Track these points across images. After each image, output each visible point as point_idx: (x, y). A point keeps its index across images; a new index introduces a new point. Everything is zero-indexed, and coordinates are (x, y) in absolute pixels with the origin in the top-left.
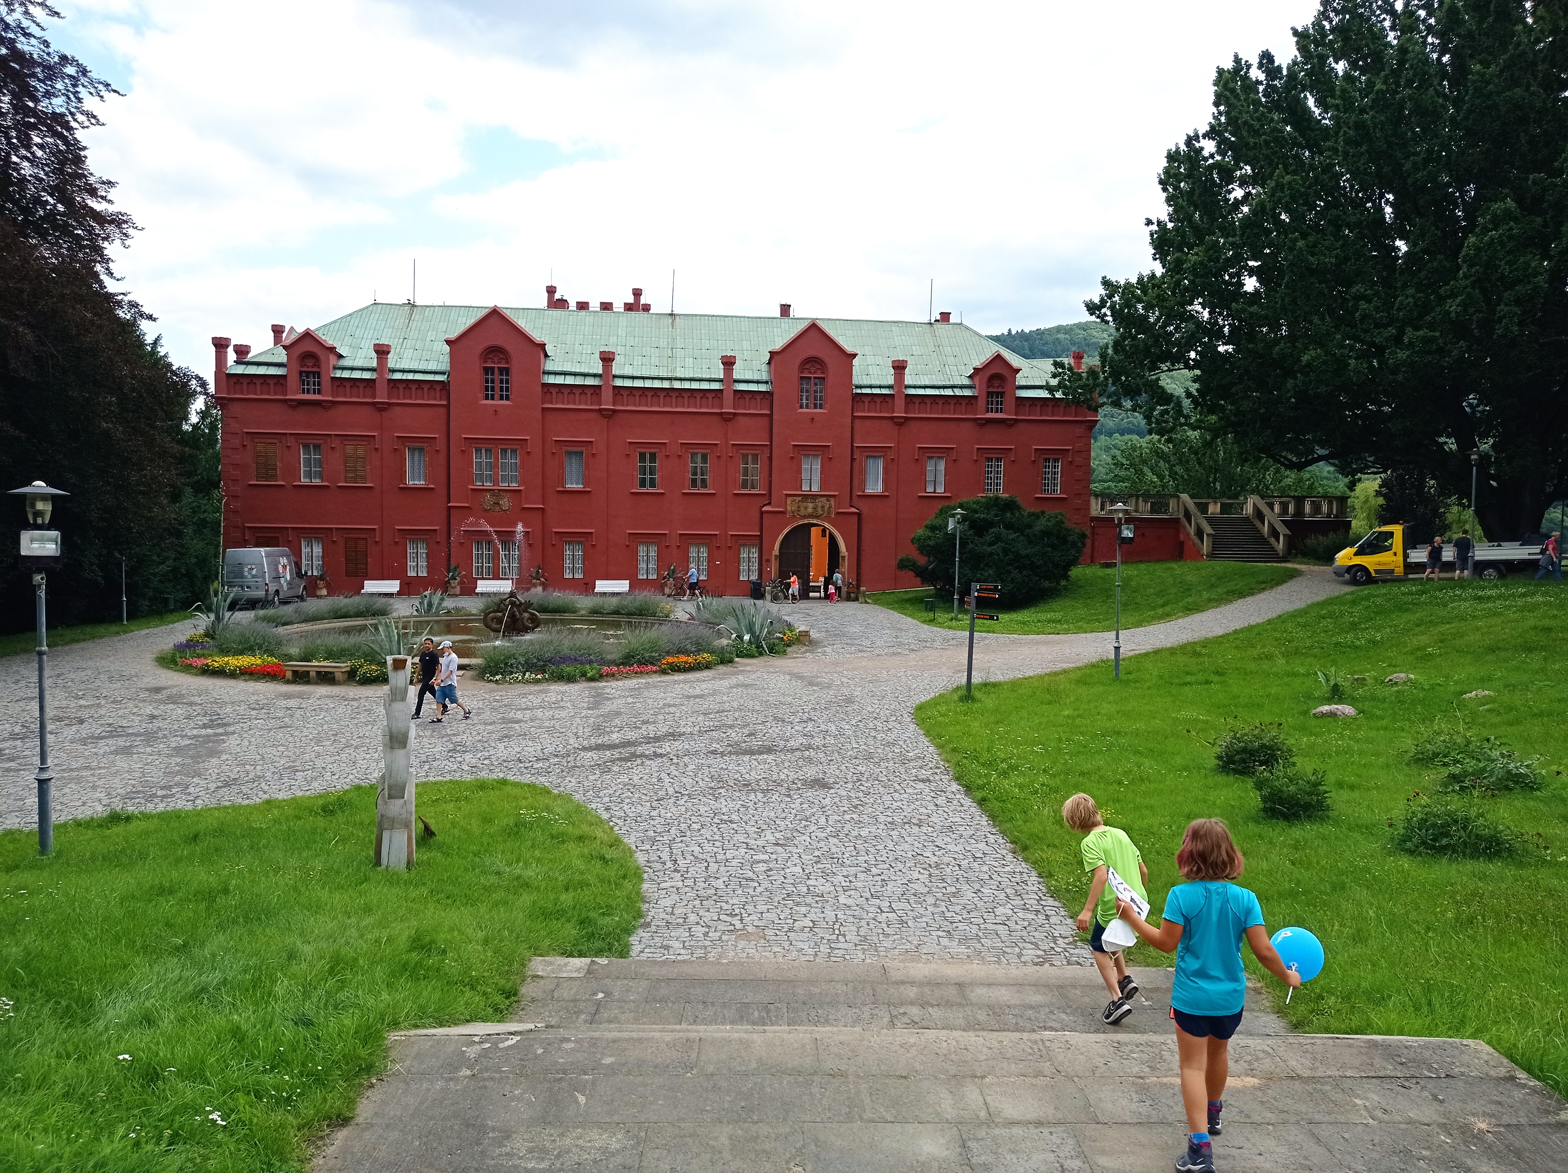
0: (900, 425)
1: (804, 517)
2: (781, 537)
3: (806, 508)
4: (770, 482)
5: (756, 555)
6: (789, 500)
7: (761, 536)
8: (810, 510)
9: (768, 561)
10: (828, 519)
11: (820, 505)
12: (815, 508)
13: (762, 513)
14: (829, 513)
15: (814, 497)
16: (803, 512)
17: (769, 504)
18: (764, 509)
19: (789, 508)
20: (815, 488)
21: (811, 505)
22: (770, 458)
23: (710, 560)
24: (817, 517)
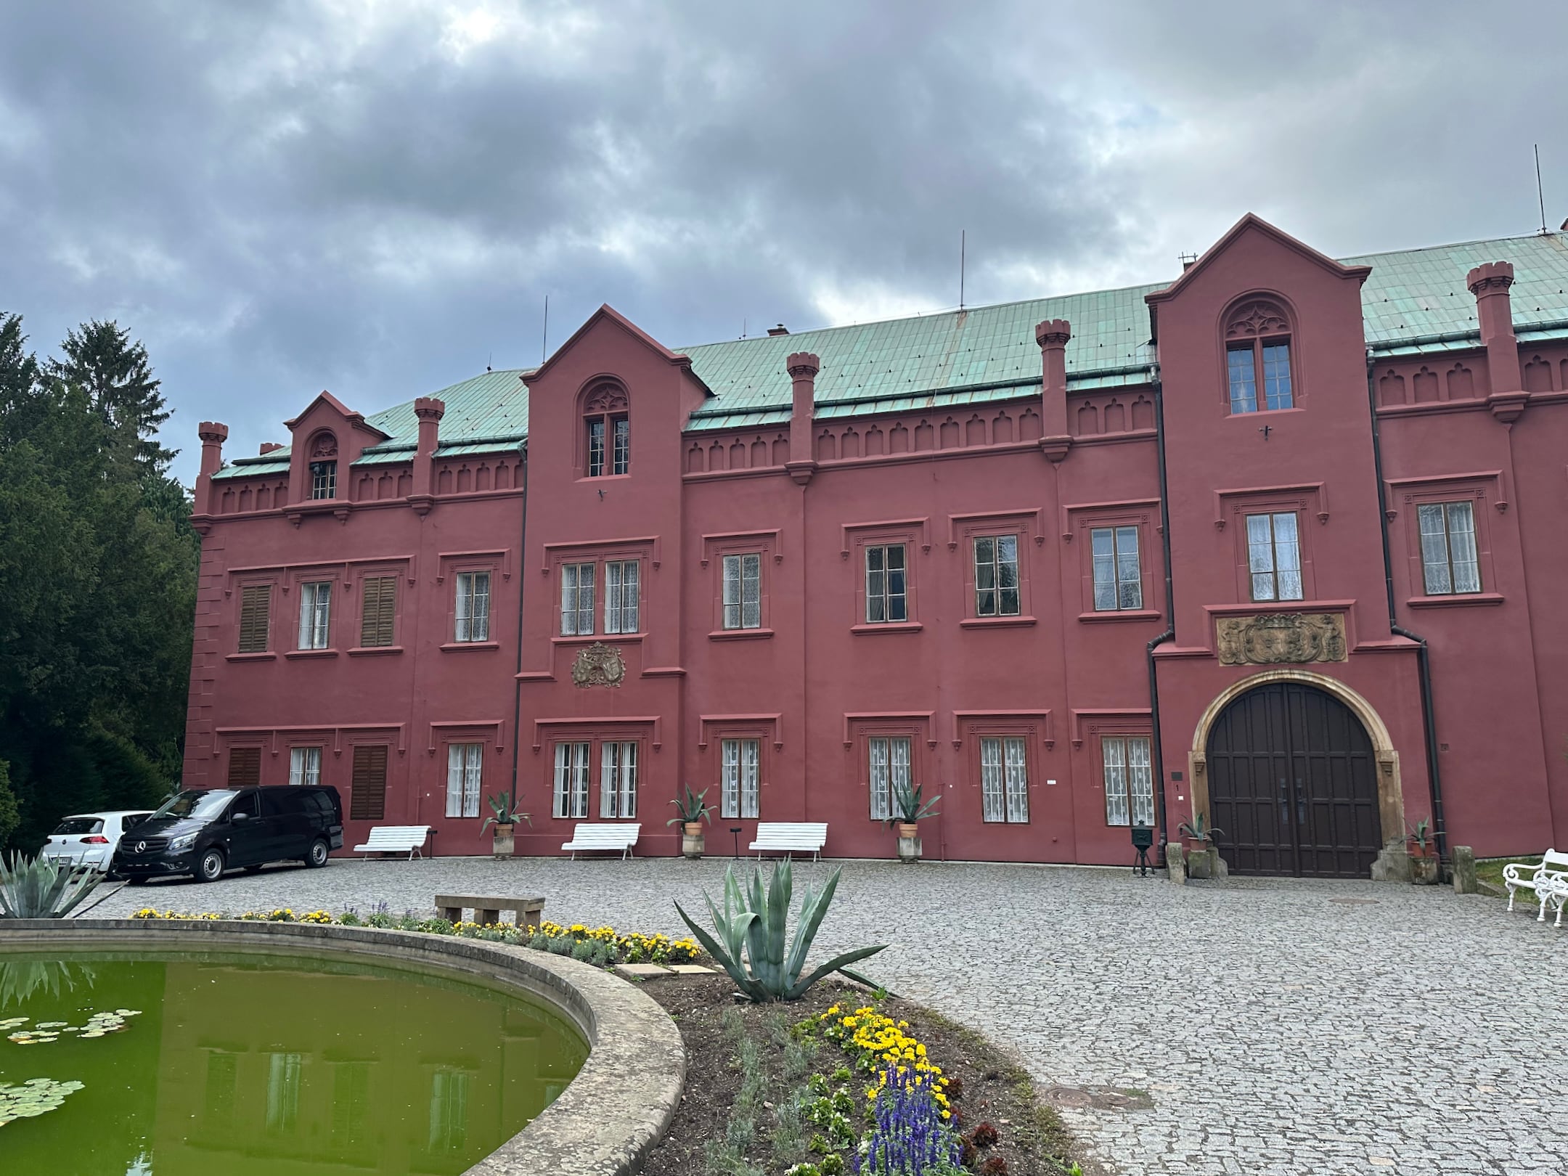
0: (1513, 420)
1: (1267, 665)
2: (1208, 718)
3: (1269, 643)
4: (1169, 589)
5: (1146, 764)
6: (1222, 626)
7: (1154, 716)
8: (1281, 648)
9: (1178, 776)
10: (1332, 666)
11: (1306, 632)
12: (1294, 642)
13: (1153, 661)
14: (1334, 651)
15: (1290, 613)
16: (1260, 653)
17: (1171, 638)
18: (1162, 649)
19: (1222, 645)
20: (1292, 591)
21: (1281, 635)
22: (1165, 533)
23: (1032, 774)
24: (1301, 664)
